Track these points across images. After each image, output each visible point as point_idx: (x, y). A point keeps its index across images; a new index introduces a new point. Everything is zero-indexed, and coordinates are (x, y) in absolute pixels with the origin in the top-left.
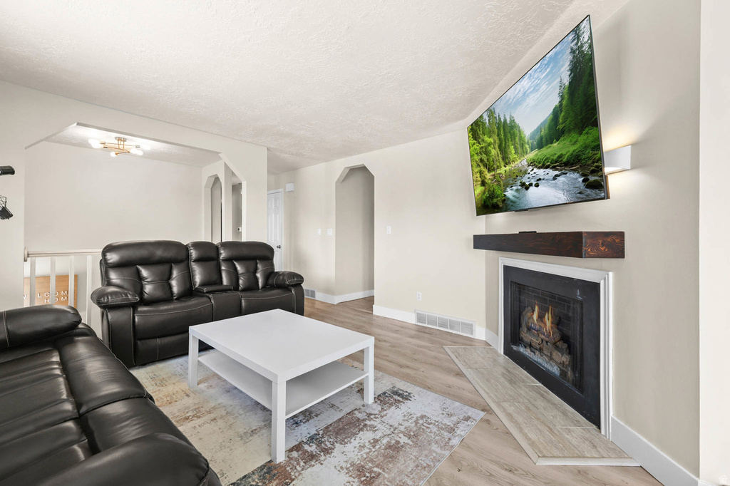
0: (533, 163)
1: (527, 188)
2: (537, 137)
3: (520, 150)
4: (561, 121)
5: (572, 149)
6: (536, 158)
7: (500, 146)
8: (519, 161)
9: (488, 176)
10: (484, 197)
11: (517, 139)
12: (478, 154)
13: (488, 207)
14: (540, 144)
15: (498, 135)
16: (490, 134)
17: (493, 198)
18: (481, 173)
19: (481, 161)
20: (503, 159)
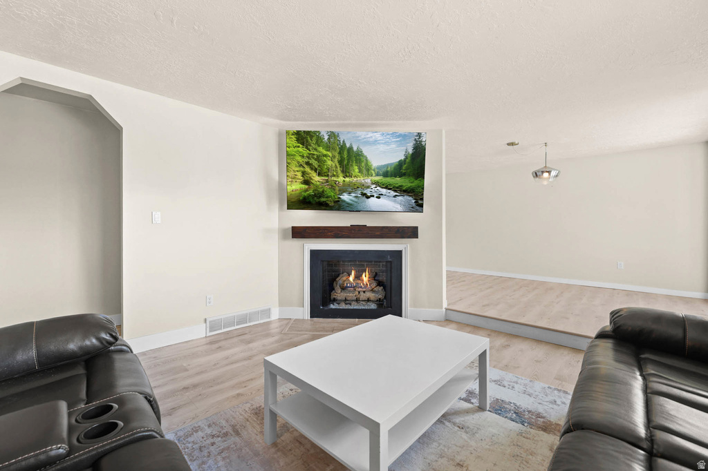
0: (377, 184)
1: (368, 197)
2: (384, 170)
3: (365, 171)
4: (404, 168)
5: (409, 185)
6: (380, 181)
7: (341, 162)
8: (362, 178)
9: (316, 179)
11: (363, 164)
12: (303, 157)
13: (309, 203)
14: (386, 175)
15: (340, 153)
16: (328, 148)
17: (320, 197)
18: (304, 173)
19: (308, 163)
20: (343, 172)
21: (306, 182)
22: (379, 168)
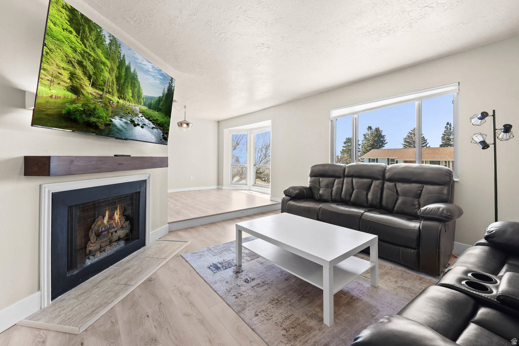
0: (143, 112)
1: (135, 125)
2: (149, 101)
3: (136, 98)
4: (161, 104)
5: (162, 120)
6: (146, 112)
8: (134, 104)
9: (89, 89)
10: (72, 107)
11: (136, 90)
12: (75, 50)
13: (75, 121)
14: (150, 107)
15: (118, 68)
16: (108, 56)
17: (90, 115)
18: (72, 76)
19: (80, 63)
20: (118, 91)
21: (75, 90)
22: (147, 98)
